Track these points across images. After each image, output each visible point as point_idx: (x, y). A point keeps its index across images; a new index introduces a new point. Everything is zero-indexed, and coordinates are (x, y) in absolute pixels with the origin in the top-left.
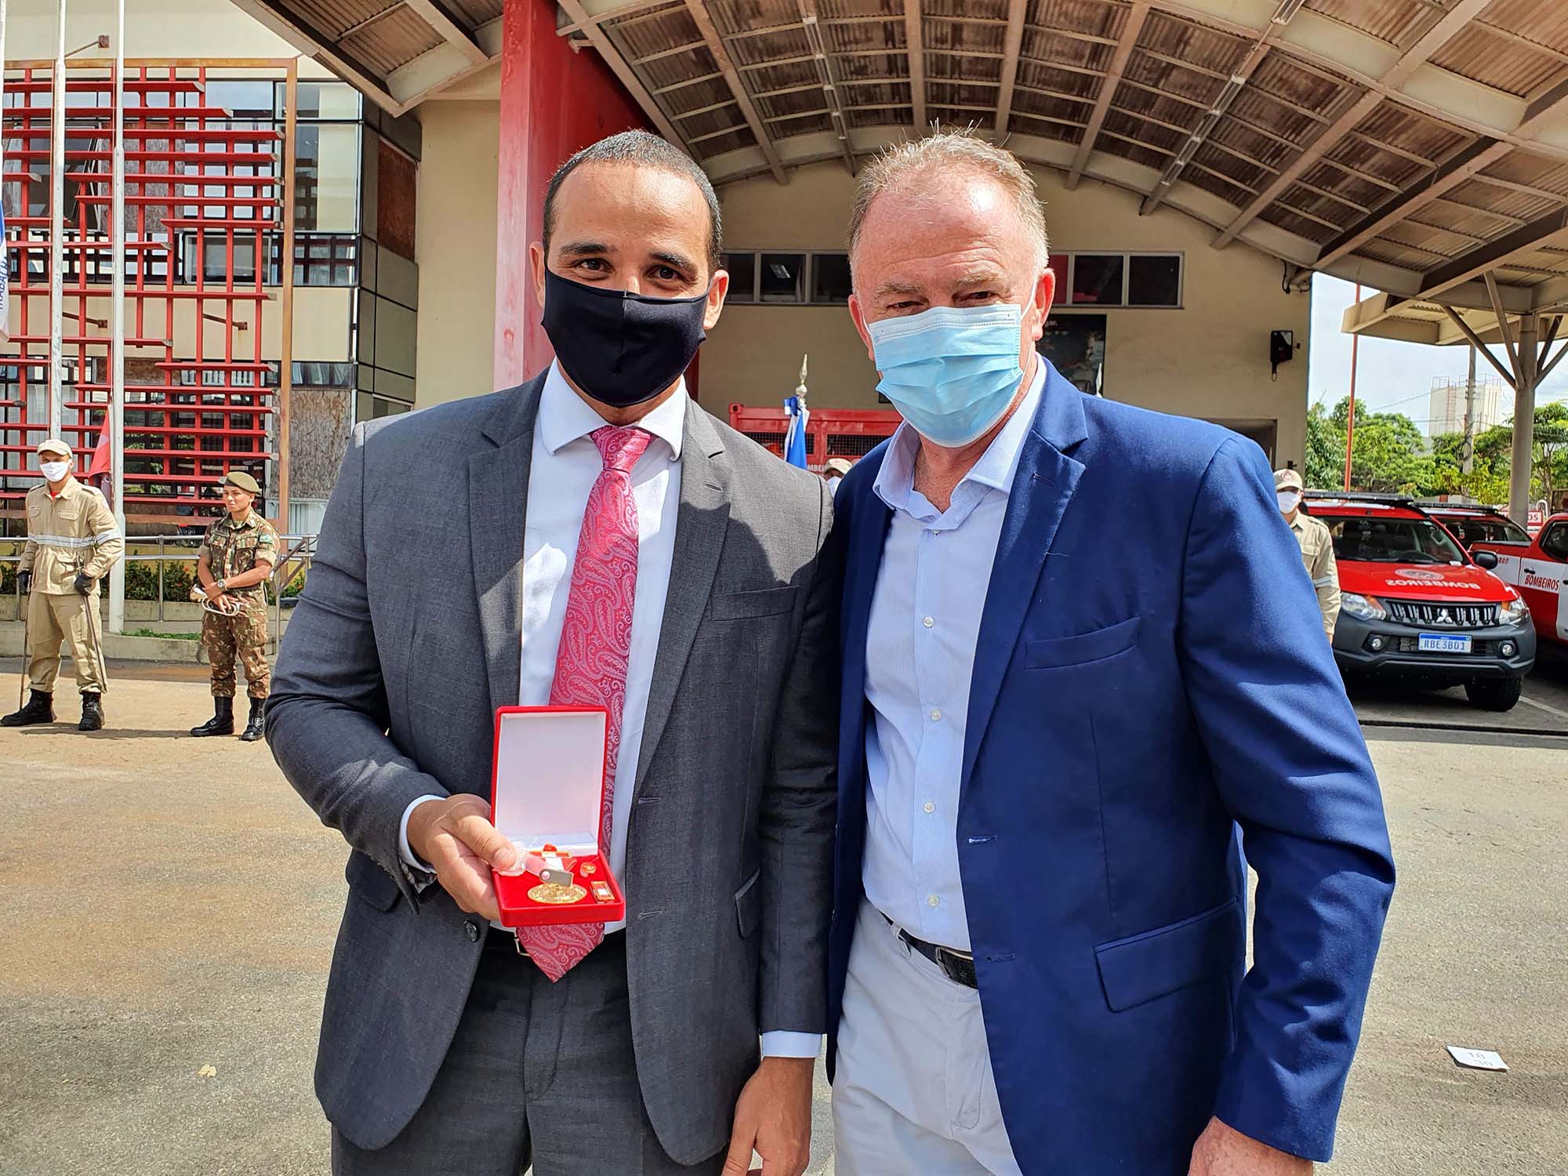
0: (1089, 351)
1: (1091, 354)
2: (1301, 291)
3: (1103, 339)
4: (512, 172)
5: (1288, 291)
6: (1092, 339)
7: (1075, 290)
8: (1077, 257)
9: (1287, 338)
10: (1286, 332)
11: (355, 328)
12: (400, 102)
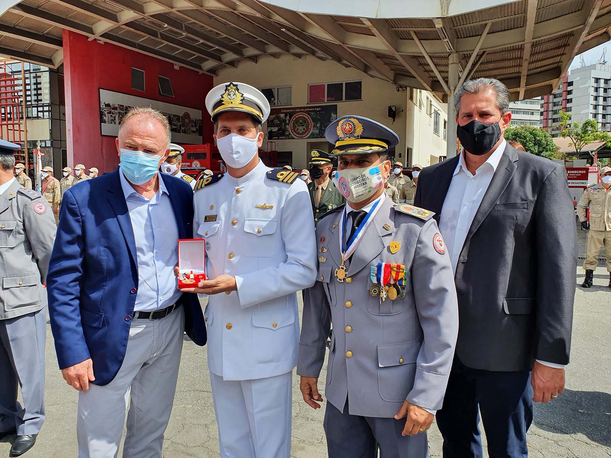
0: (332, 118)
1: (332, 119)
2: (403, 90)
3: (336, 113)
5: (398, 91)
6: (332, 114)
7: (328, 97)
8: (328, 85)
9: (394, 109)
10: (393, 106)
11: (50, 130)
12: (53, 65)
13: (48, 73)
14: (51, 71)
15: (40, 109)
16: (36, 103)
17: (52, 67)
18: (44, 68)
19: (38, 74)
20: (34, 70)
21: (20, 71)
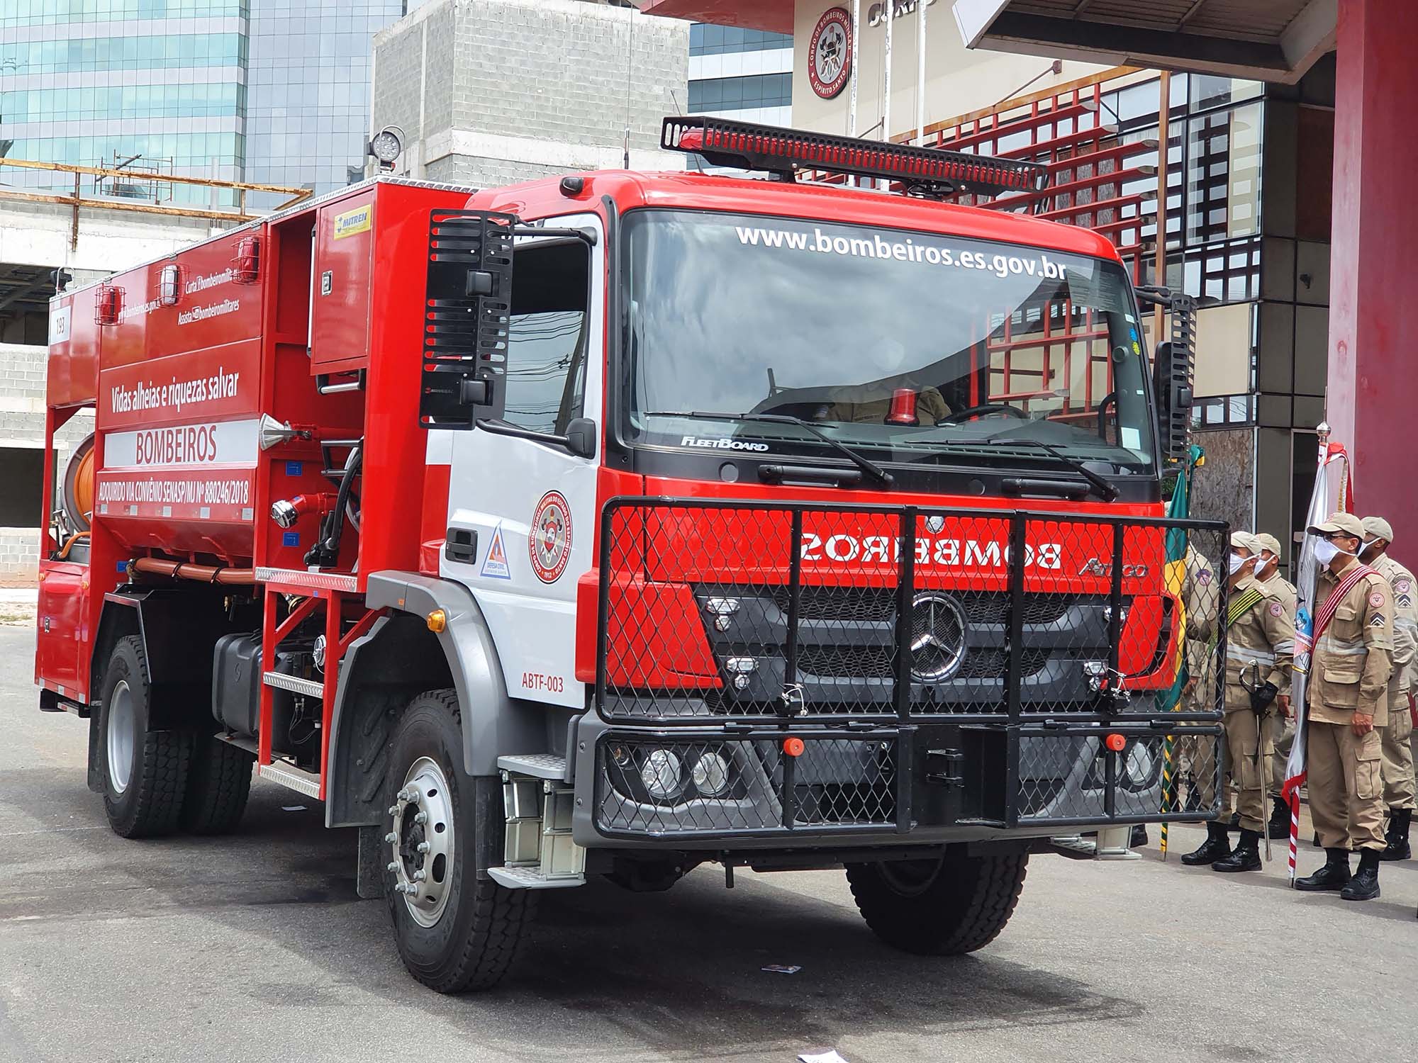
4: (1347, 142)
11: (1255, 351)
12: (1288, 68)
13: (1260, 107)
14: (1274, 98)
15: (1215, 265)
16: (1200, 240)
17: (1278, 76)
18: (1245, 87)
19: (1218, 119)
20: (1203, 103)
21: (1155, 116)
